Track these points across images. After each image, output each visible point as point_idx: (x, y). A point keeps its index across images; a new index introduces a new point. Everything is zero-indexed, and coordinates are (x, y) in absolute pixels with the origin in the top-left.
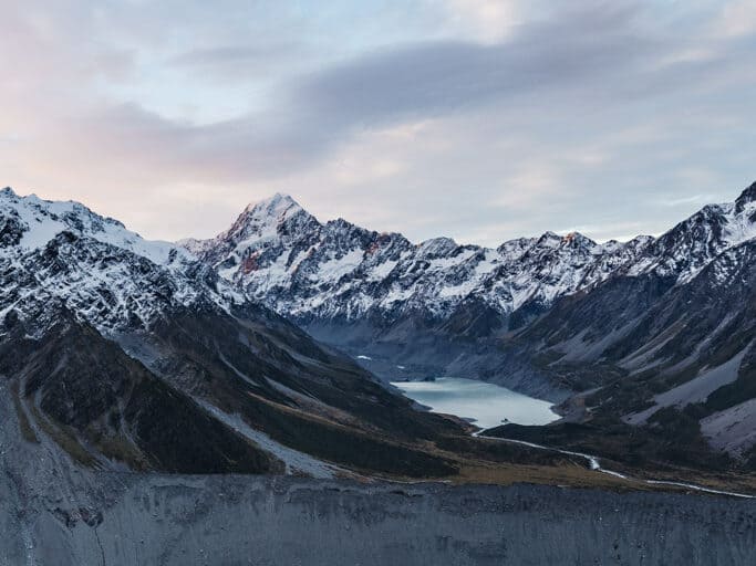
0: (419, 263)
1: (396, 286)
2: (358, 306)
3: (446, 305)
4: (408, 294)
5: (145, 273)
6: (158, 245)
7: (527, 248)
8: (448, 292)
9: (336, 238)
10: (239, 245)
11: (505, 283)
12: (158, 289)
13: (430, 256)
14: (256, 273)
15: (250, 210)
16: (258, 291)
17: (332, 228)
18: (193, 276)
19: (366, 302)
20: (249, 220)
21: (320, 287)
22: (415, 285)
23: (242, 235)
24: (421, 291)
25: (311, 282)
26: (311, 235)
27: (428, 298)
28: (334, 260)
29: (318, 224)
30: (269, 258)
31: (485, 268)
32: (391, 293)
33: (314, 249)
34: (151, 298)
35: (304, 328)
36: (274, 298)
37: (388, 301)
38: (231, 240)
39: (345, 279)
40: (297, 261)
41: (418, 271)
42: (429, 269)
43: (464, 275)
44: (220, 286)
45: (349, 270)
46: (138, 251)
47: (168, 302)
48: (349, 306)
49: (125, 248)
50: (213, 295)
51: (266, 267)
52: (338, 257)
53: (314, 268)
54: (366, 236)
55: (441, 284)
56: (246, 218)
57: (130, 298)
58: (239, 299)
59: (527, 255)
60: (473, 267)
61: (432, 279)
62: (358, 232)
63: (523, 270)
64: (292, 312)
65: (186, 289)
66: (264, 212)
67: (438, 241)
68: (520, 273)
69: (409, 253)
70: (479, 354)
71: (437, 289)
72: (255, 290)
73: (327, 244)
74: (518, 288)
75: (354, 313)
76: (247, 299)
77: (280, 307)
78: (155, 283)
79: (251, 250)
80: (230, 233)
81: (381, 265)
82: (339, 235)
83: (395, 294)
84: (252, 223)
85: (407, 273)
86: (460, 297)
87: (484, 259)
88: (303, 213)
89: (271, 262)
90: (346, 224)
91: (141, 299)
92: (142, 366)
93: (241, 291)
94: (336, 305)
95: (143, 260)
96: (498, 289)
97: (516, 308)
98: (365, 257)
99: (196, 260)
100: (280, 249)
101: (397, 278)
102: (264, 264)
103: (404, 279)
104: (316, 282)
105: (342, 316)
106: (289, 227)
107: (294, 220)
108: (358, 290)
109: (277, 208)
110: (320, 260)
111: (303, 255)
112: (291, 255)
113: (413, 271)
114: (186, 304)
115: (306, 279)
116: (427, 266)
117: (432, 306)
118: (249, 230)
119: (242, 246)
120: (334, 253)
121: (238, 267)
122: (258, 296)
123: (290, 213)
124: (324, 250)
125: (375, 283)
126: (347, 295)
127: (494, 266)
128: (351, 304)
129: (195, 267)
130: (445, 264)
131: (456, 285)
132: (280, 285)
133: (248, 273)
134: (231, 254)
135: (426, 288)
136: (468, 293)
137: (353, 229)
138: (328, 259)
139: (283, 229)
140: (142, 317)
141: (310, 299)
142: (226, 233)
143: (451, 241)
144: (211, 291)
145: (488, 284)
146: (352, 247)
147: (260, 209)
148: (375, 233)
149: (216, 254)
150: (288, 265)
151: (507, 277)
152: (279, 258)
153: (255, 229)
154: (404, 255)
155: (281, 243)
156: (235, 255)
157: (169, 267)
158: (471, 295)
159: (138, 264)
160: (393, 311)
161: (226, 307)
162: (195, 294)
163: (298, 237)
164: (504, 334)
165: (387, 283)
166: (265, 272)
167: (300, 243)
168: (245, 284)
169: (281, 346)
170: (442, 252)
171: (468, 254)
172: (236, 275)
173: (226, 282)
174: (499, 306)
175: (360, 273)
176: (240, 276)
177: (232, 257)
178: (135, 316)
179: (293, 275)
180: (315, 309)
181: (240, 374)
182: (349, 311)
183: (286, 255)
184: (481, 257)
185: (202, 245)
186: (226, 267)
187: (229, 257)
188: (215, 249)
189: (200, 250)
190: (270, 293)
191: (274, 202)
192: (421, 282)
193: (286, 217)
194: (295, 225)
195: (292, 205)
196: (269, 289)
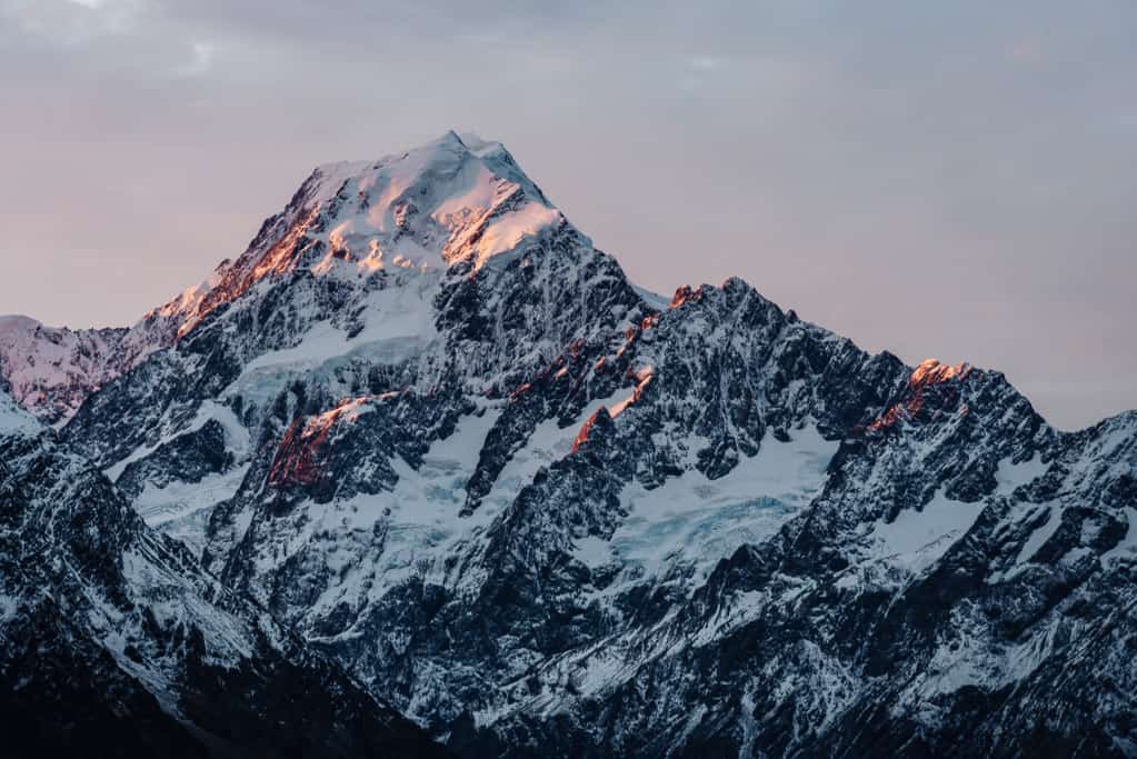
0: (1074, 516)
1: (967, 618)
2: (790, 701)
4: (1021, 661)
9: (711, 372)
10: (248, 369)
13: (1128, 491)
14: (321, 515)
15: (318, 202)
16: (326, 603)
17: (697, 326)
19: (831, 687)
20: (306, 251)
21: (623, 601)
22: (1053, 626)
23: (269, 322)
24: (1079, 653)
25: (582, 575)
26: (595, 350)
27: (1108, 685)
28: (694, 478)
29: (631, 298)
30: (388, 444)
32: (942, 655)
33: (603, 418)
36: (399, 641)
37: (930, 688)
38: (212, 341)
39: (740, 570)
40: (521, 469)
41: (1074, 556)
42: (1121, 551)
44: (136, 569)
45: (762, 529)
48: (748, 703)
50: (101, 611)
51: (371, 489)
52: (715, 464)
53: (597, 506)
54: (846, 372)
56: (294, 237)
58: (228, 636)
62: (811, 353)
64: (484, 718)
66: (379, 219)
69: (1036, 468)
72: (311, 598)
73: (664, 400)
75: (773, 736)
76: (262, 641)
77: (427, 690)
79: (303, 398)
80: (212, 307)
81: (907, 514)
82: (725, 359)
84: (322, 266)
85: (1022, 563)
88: (561, 239)
89: (398, 464)
90: (758, 311)
93: (238, 602)
94: (691, 696)
98: (837, 475)
99: (31, 429)
100: (445, 409)
101: (976, 586)
102: (366, 471)
103: (1006, 589)
104: (605, 579)
105: (714, 745)
106: (493, 303)
107: (519, 267)
108: (798, 627)
110: (627, 472)
111: (550, 442)
112: (493, 435)
113: (1049, 554)
115: (559, 557)
116: (1114, 533)
117: (1125, 722)
118: (305, 301)
119: (263, 373)
120: (697, 443)
121: (238, 474)
122: (328, 628)
123: (507, 236)
124: (651, 423)
125: (876, 598)
126: (744, 646)
128: (762, 694)
129: (22, 464)
132: (434, 578)
133: (281, 508)
134: (209, 411)
135: (1102, 639)
137: (789, 336)
138: (667, 469)
139: (463, 308)
141: (567, 662)
142: (191, 300)
144: (90, 592)
146: (781, 422)
147: (365, 202)
148: (889, 363)
149: (133, 406)
150: (478, 485)
152: (439, 450)
153: (334, 297)
154: (1014, 475)
155: (451, 375)
156: (226, 416)
160: (947, 735)
161: (155, 676)
163: (533, 353)
165: (931, 602)
166: (364, 511)
167: (542, 384)
168: (265, 564)
172: (222, 515)
173: (171, 552)
175: (809, 547)
176: (243, 521)
177: (212, 427)
179: (500, 536)
180: (590, 707)
182: (748, 729)
183: (463, 447)
185: (66, 353)
186: (177, 474)
187: (196, 425)
188: (128, 379)
189: (57, 378)
190: (382, 616)
191: (430, 174)
192: (1079, 610)
193: (487, 249)
194: (523, 295)
195: (517, 198)
196: (377, 594)
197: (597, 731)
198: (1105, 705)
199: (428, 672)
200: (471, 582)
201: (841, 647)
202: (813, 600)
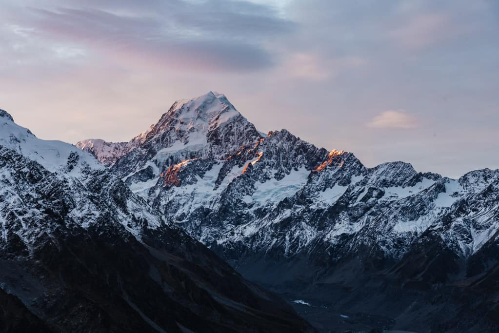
0: (371, 190)
1: (344, 216)
2: (298, 237)
3: (399, 242)
4: (357, 227)
5: (34, 181)
6: (56, 147)
7: (491, 181)
8: (403, 227)
9: (278, 153)
10: (159, 153)
11: (465, 220)
12: (49, 205)
13: (385, 183)
14: (178, 190)
15: (178, 108)
16: (179, 213)
17: (274, 141)
18: (97, 189)
19: (309, 234)
20: (173, 122)
21: (255, 212)
22: (365, 218)
23: (164, 141)
24: (372, 225)
25: (245, 205)
26: (248, 147)
27: (380, 233)
28: (274, 180)
29: (257, 134)
30: (195, 172)
31: (445, 202)
32: (337, 225)
33: (250, 165)
34: (39, 214)
35: (232, 262)
36: (198, 222)
37: (334, 234)
38: (149, 145)
39: (285, 204)
40: (229, 178)
41: (371, 200)
42: (383, 199)
43: (422, 208)
44: (130, 204)
45: (291, 193)
46: (27, 152)
47: (62, 222)
48: (287, 238)
49: (11, 147)
50: (121, 215)
51: (190, 183)
52: (279, 177)
53: (249, 188)
54: (312, 153)
55: (395, 217)
56: (170, 119)
57: (12, 214)
58: (154, 222)
59: (490, 190)
60: (431, 200)
61: (385, 210)
62: (304, 148)
63: (486, 206)
64: (220, 242)
65: (87, 206)
66: (192, 114)
67: (394, 165)
68: (482, 210)
69: (361, 178)
70: (433, 304)
71: (391, 223)
72: (175, 211)
73: (266, 160)
74: (478, 228)
75: (294, 247)
76: (163, 222)
77: (205, 235)
78: (47, 197)
79: (173, 160)
80: (149, 136)
81: (328, 189)
82: (281, 150)
83: (342, 227)
84: (178, 126)
85: (358, 202)
86: (416, 233)
87: (444, 191)
88: (240, 119)
89: (197, 177)
90: (290, 137)
91: (26, 216)
92: (20, 305)
93: (157, 212)
94: (273, 236)
95: (33, 165)
96: (457, 227)
97: (475, 250)
98: (310, 179)
99: (103, 168)
100: (210, 162)
101: (346, 207)
102: (189, 179)
103: (354, 208)
104: (251, 206)
105: (279, 248)
106: (222, 135)
107: (228, 126)
108: (300, 218)
109: (210, 110)
110: (256, 179)
111: (236, 171)
112: (222, 169)
113: (365, 199)
114: (85, 225)
115: (239, 201)
116: (381, 194)
117: (384, 242)
118: (173, 135)
119: (163, 154)
120: (274, 171)
121: (156, 180)
122: (179, 219)
123: (225, 119)
124: (263, 167)
125: (320, 211)
126: (286, 223)
127: (455, 200)
128: (291, 235)
129: (100, 177)
130: (402, 193)
131: (411, 219)
132: (207, 206)
133: (167, 188)
134: (149, 163)
135: (378, 221)
136: (424, 230)
137: (298, 144)
138: (267, 178)
139: (214, 137)
140: (25, 240)
141: (241, 227)
142: (144, 135)
143: (409, 166)
144: (118, 210)
145: (447, 220)
146: (296, 166)
147: (188, 110)
148: (324, 151)
149: (129, 162)
150: (218, 182)
151: (467, 214)
152: (208, 173)
153: (181, 134)
154: (355, 179)
155: (211, 154)
156: (153, 165)
157: (67, 176)
158: (428, 233)
159: (26, 170)
160: (338, 246)
161: (135, 232)
162: (97, 214)
163: (232, 148)
164: (462, 281)
165: (334, 212)
166: (189, 189)
167: (234, 157)
168: (163, 203)
169: (201, 285)
170: (399, 179)
171: (427, 183)
172: (152, 190)
173: (139, 200)
174: (458, 247)
175: (303, 198)
176: (157, 192)
177: (149, 168)
178: (17, 236)
179: (224, 195)
180: (247, 239)
181: (147, 319)
182: (287, 244)
183: (214, 173)
184: (440, 189)
185: (112, 149)
186: (140, 180)
187: (145, 167)
188: (128, 155)
189: (109, 155)
190: (194, 216)
191: (205, 102)
192: (372, 214)
193: (220, 122)
194: (229, 133)
195: (228, 108)
196: (192, 210)
197: (249, 245)
198: (379, 238)
199: (205, 230)
200: (216, 207)
201: (311, 223)
202: (304, 211)
